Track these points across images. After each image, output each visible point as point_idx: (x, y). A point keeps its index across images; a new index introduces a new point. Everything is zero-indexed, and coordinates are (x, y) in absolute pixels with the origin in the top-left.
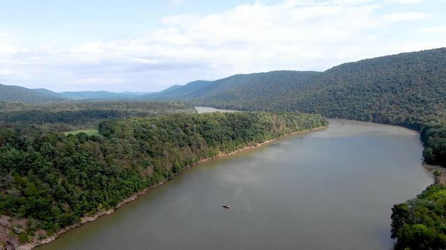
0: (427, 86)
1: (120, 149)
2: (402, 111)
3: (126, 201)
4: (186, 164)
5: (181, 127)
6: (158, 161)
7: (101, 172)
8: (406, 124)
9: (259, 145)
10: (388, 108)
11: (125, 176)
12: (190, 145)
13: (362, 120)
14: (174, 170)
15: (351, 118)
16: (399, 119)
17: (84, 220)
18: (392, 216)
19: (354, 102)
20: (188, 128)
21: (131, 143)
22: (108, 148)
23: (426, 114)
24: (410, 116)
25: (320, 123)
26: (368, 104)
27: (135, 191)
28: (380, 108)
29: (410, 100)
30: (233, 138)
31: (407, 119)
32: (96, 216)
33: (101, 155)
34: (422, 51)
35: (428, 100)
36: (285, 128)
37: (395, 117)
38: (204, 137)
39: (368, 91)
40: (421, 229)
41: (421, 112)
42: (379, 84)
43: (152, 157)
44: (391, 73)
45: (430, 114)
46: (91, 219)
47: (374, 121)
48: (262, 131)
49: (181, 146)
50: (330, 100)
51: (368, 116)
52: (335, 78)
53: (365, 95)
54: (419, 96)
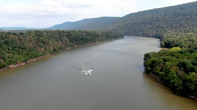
0: (164, 21)
1: (28, 39)
2: (154, 32)
3: (31, 60)
4: (60, 49)
5: (58, 34)
6: (47, 46)
7: (19, 47)
8: (156, 37)
9: (93, 43)
10: (149, 30)
11: (31, 50)
12: (62, 41)
13: (138, 36)
14: (54, 50)
15: (133, 35)
16: (153, 34)
17: (11, 67)
18: (144, 58)
19: (135, 29)
20: (61, 35)
21: (33, 37)
22: (22, 38)
23: (163, 32)
24: (157, 33)
25: (120, 36)
26: (141, 29)
27: (36, 57)
28: (145, 31)
29: (157, 27)
30: (82, 40)
31: (156, 35)
32: (17, 65)
33: (19, 41)
34: (163, 8)
35: (164, 27)
36: (105, 37)
37: (151, 34)
38: (68, 38)
39: (141, 24)
40: (154, 59)
41: (161, 31)
42: (145, 21)
43: (44, 44)
44: (150, 16)
45: (165, 32)
46: (14, 66)
47: (143, 36)
48: (95, 38)
49: (57, 41)
50: (125, 28)
51: (140, 34)
52: (127, 19)
53: (139, 25)
54: (161, 25)
